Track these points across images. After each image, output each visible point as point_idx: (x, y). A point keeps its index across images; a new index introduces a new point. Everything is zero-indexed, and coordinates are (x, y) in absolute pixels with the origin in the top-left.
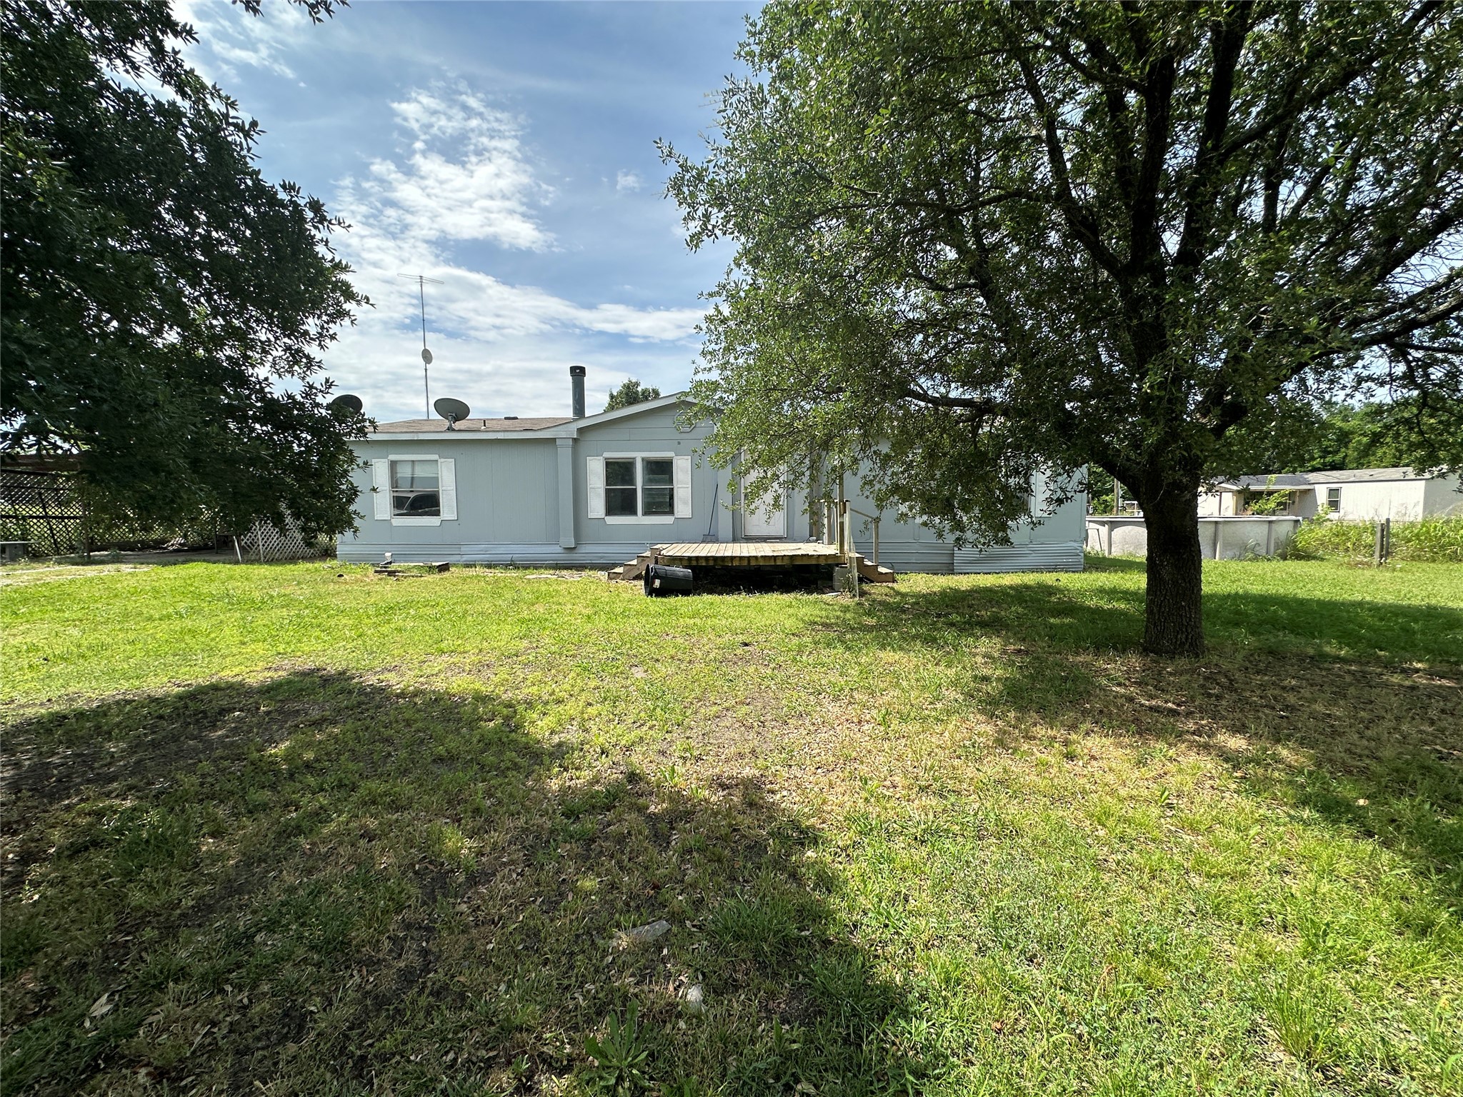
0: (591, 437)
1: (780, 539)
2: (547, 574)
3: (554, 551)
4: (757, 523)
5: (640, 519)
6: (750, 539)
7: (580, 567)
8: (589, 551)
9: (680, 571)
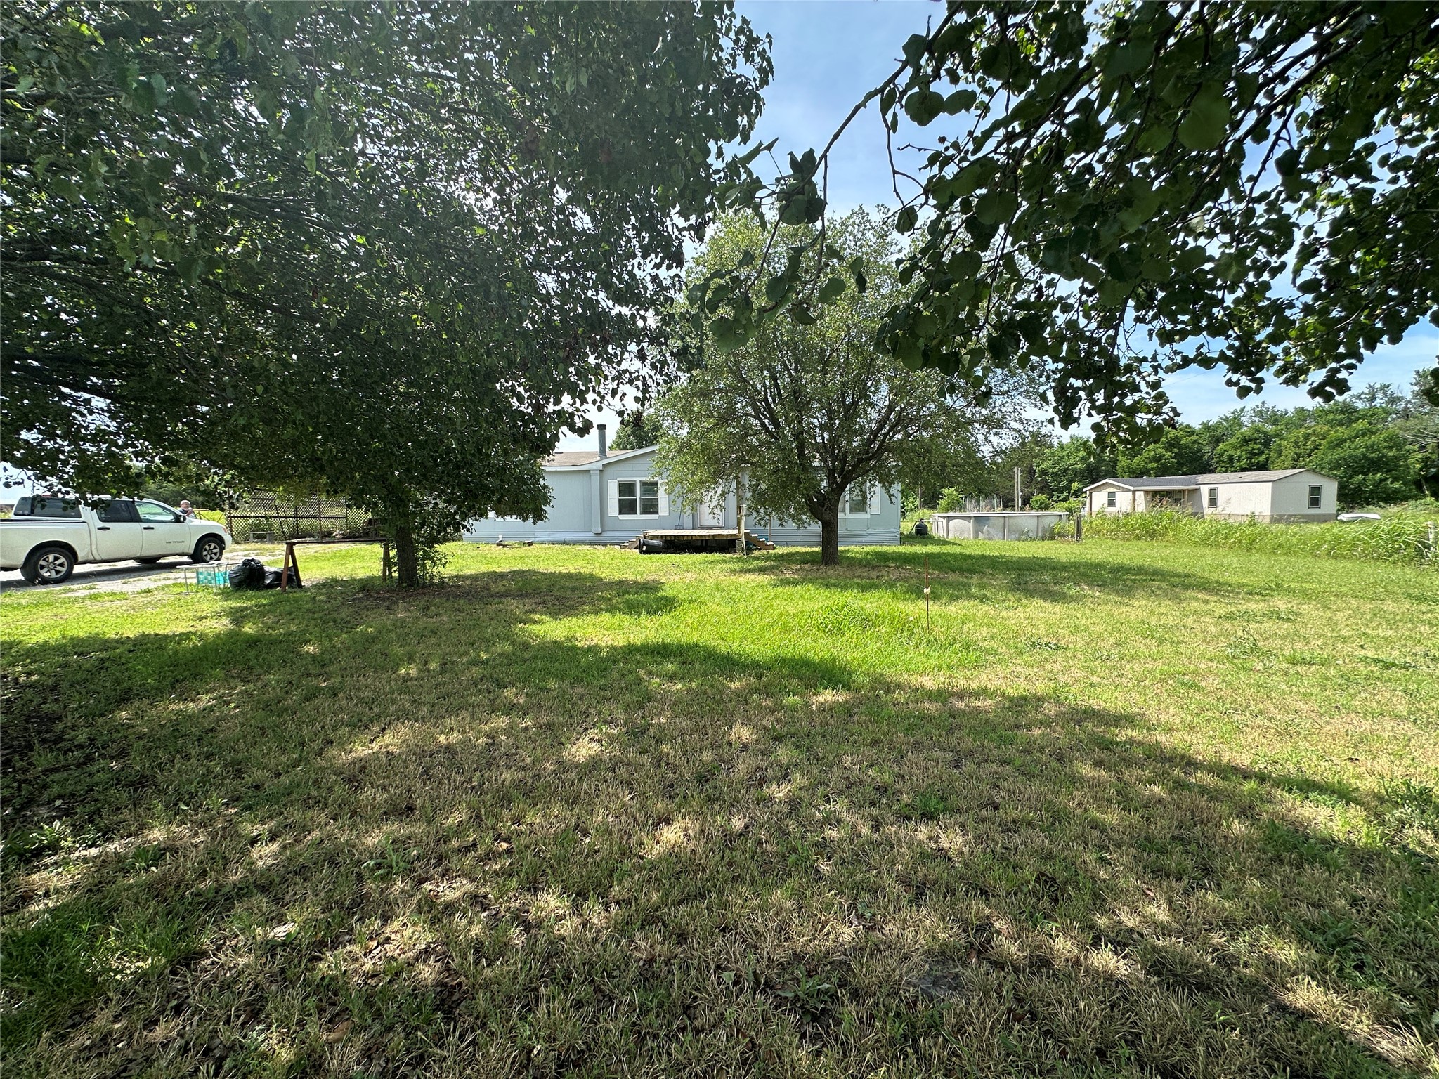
0: (610, 469)
1: (721, 528)
2: (587, 547)
3: (589, 535)
4: (707, 519)
5: (639, 516)
6: (702, 528)
7: (605, 545)
8: (609, 535)
9: (657, 542)
